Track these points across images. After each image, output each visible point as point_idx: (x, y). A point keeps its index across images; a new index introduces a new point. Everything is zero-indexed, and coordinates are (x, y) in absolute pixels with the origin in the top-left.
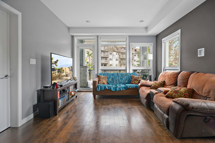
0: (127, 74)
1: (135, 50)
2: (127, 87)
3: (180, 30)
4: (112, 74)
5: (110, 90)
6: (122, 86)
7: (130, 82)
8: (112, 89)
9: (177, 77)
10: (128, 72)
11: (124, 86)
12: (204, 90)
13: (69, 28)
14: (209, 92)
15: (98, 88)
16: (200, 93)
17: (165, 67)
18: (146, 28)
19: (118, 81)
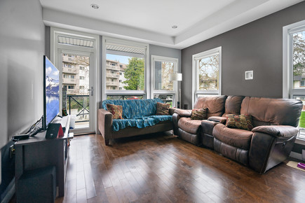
0: (149, 101)
1: (121, 66)
2: (157, 119)
3: (221, 47)
4: (128, 102)
5: (136, 127)
6: (150, 119)
7: (155, 113)
8: (138, 126)
9: (224, 102)
10: (148, 98)
11: (152, 119)
12: (266, 116)
13: (43, 8)
14: (273, 117)
15: (116, 126)
16: (262, 119)
17: (196, 91)
18: (174, 38)
19: (138, 113)
